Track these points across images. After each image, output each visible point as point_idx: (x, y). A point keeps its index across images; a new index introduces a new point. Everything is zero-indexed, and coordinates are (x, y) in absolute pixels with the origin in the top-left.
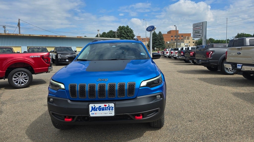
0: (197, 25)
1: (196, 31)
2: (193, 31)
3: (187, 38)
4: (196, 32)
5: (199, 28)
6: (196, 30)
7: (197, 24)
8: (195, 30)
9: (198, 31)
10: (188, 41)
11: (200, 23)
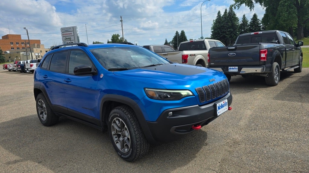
0: (67, 30)
1: (67, 37)
2: (63, 37)
3: (36, 46)
4: (66, 39)
5: (69, 34)
6: (67, 35)
7: (67, 28)
8: (64, 36)
9: (69, 37)
10: (39, 50)
11: (70, 28)
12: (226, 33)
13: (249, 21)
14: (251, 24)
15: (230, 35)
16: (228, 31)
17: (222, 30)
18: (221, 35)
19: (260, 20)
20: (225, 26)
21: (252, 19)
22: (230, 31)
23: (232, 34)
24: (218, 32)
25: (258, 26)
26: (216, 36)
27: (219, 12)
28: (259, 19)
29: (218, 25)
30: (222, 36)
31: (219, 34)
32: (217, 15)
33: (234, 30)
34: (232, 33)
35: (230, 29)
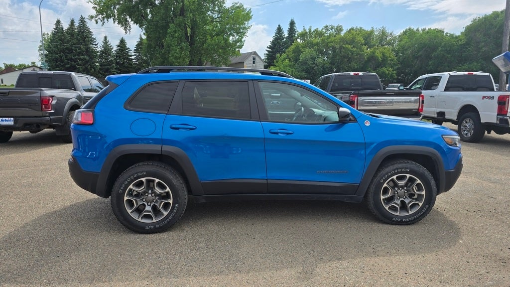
12: (77, 61)
13: (115, 49)
14: (117, 53)
15: (84, 67)
16: (80, 59)
17: (68, 56)
18: (67, 63)
19: (130, 50)
20: (73, 48)
21: (118, 46)
22: (84, 59)
23: (87, 65)
24: (61, 57)
25: (128, 58)
26: (57, 64)
27: (58, 22)
28: (128, 48)
29: (60, 45)
30: (69, 66)
31: (62, 61)
32: (55, 27)
33: (91, 58)
34: (87, 62)
35: (83, 55)
